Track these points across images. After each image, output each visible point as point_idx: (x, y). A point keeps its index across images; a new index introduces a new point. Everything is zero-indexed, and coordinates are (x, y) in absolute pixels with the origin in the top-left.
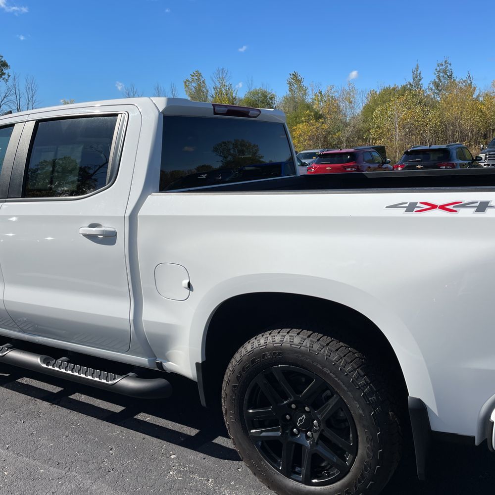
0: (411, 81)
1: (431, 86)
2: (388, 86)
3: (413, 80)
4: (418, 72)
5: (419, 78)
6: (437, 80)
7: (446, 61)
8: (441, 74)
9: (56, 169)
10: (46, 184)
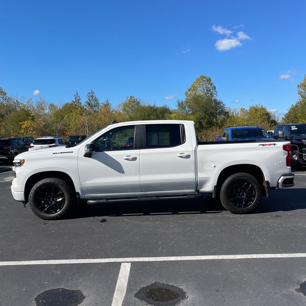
0: (74, 100)
1: (86, 104)
2: (67, 102)
3: (75, 100)
4: (78, 96)
5: (78, 98)
6: (89, 101)
7: (92, 91)
8: (90, 98)
9: (160, 139)
10: (156, 143)
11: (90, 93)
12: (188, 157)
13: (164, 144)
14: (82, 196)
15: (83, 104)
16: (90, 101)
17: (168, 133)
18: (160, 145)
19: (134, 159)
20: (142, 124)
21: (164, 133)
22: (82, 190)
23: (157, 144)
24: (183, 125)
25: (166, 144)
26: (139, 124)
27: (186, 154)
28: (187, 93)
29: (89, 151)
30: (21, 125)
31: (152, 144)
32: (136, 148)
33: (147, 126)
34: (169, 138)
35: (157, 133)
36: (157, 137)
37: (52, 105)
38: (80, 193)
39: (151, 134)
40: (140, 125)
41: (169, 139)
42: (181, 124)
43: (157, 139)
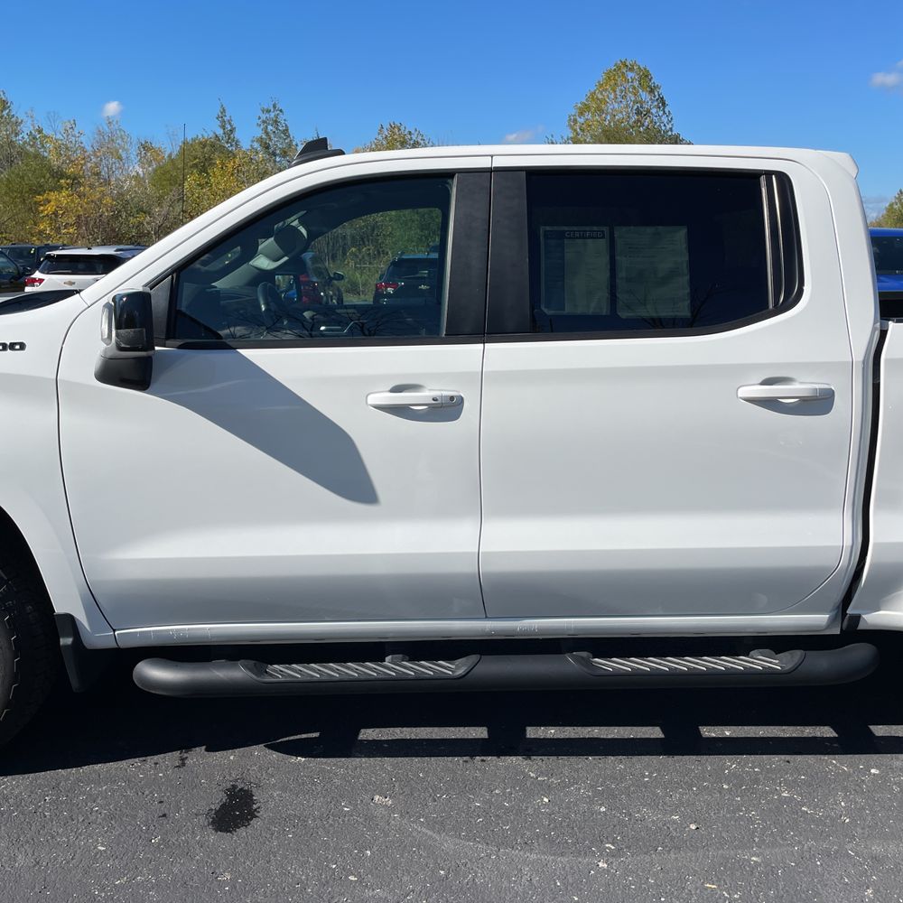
1: (256, 145)
8: (270, 128)
9: (621, 274)
10: (596, 304)
11: (268, 111)
12: (819, 403)
13: (648, 312)
14: (97, 636)
15: (245, 145)
16: (270, 139)
17: (681, 234)
18: (624, 314)
19: (447, 409)
20: (500, 162)
21: (650, 230)
22: (92, 600)
23: (605, 311)
24: (784, 180)
25: (665, 313)
26: (484, 163)
27: (801, 387)
28: (575, 121)
29: (121, 349)
30: (38, 204)
31: (568, 310)
32: (460, 332)
33: (539, 178)
34: (685, 268)
35: (606, 229)
36: (605, 259)
37: (146, 147)
38: (81, 617)
39: (561, 235)
40: (490, 171)
41: (687, 278)
42: (769, 174)
43: (604, 276)
